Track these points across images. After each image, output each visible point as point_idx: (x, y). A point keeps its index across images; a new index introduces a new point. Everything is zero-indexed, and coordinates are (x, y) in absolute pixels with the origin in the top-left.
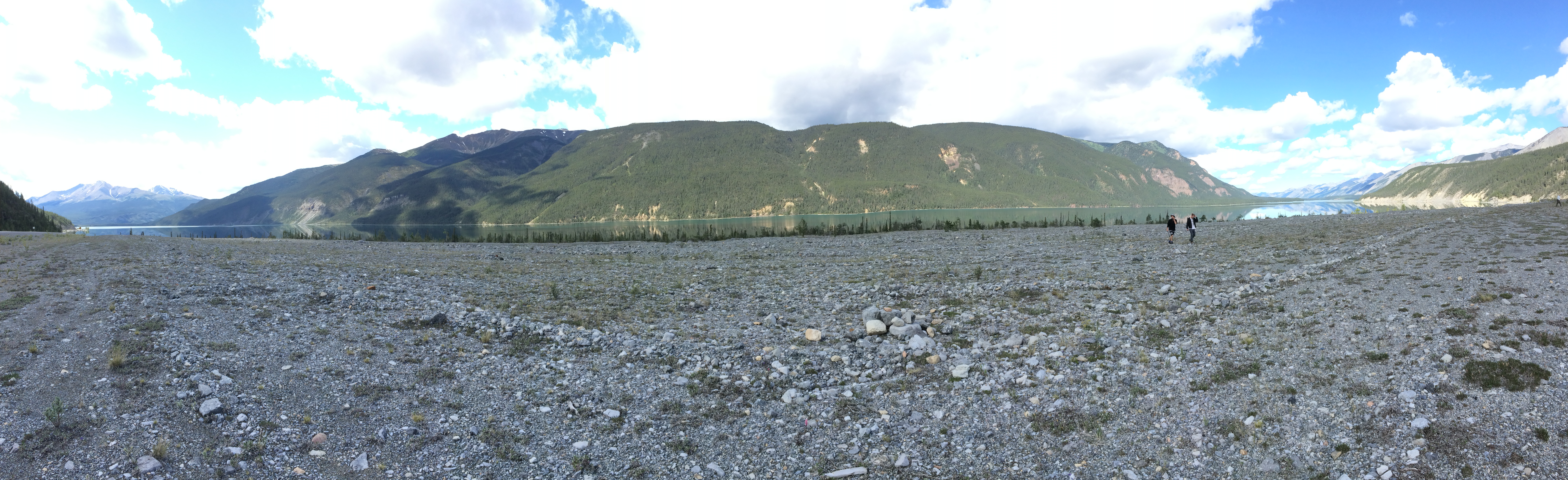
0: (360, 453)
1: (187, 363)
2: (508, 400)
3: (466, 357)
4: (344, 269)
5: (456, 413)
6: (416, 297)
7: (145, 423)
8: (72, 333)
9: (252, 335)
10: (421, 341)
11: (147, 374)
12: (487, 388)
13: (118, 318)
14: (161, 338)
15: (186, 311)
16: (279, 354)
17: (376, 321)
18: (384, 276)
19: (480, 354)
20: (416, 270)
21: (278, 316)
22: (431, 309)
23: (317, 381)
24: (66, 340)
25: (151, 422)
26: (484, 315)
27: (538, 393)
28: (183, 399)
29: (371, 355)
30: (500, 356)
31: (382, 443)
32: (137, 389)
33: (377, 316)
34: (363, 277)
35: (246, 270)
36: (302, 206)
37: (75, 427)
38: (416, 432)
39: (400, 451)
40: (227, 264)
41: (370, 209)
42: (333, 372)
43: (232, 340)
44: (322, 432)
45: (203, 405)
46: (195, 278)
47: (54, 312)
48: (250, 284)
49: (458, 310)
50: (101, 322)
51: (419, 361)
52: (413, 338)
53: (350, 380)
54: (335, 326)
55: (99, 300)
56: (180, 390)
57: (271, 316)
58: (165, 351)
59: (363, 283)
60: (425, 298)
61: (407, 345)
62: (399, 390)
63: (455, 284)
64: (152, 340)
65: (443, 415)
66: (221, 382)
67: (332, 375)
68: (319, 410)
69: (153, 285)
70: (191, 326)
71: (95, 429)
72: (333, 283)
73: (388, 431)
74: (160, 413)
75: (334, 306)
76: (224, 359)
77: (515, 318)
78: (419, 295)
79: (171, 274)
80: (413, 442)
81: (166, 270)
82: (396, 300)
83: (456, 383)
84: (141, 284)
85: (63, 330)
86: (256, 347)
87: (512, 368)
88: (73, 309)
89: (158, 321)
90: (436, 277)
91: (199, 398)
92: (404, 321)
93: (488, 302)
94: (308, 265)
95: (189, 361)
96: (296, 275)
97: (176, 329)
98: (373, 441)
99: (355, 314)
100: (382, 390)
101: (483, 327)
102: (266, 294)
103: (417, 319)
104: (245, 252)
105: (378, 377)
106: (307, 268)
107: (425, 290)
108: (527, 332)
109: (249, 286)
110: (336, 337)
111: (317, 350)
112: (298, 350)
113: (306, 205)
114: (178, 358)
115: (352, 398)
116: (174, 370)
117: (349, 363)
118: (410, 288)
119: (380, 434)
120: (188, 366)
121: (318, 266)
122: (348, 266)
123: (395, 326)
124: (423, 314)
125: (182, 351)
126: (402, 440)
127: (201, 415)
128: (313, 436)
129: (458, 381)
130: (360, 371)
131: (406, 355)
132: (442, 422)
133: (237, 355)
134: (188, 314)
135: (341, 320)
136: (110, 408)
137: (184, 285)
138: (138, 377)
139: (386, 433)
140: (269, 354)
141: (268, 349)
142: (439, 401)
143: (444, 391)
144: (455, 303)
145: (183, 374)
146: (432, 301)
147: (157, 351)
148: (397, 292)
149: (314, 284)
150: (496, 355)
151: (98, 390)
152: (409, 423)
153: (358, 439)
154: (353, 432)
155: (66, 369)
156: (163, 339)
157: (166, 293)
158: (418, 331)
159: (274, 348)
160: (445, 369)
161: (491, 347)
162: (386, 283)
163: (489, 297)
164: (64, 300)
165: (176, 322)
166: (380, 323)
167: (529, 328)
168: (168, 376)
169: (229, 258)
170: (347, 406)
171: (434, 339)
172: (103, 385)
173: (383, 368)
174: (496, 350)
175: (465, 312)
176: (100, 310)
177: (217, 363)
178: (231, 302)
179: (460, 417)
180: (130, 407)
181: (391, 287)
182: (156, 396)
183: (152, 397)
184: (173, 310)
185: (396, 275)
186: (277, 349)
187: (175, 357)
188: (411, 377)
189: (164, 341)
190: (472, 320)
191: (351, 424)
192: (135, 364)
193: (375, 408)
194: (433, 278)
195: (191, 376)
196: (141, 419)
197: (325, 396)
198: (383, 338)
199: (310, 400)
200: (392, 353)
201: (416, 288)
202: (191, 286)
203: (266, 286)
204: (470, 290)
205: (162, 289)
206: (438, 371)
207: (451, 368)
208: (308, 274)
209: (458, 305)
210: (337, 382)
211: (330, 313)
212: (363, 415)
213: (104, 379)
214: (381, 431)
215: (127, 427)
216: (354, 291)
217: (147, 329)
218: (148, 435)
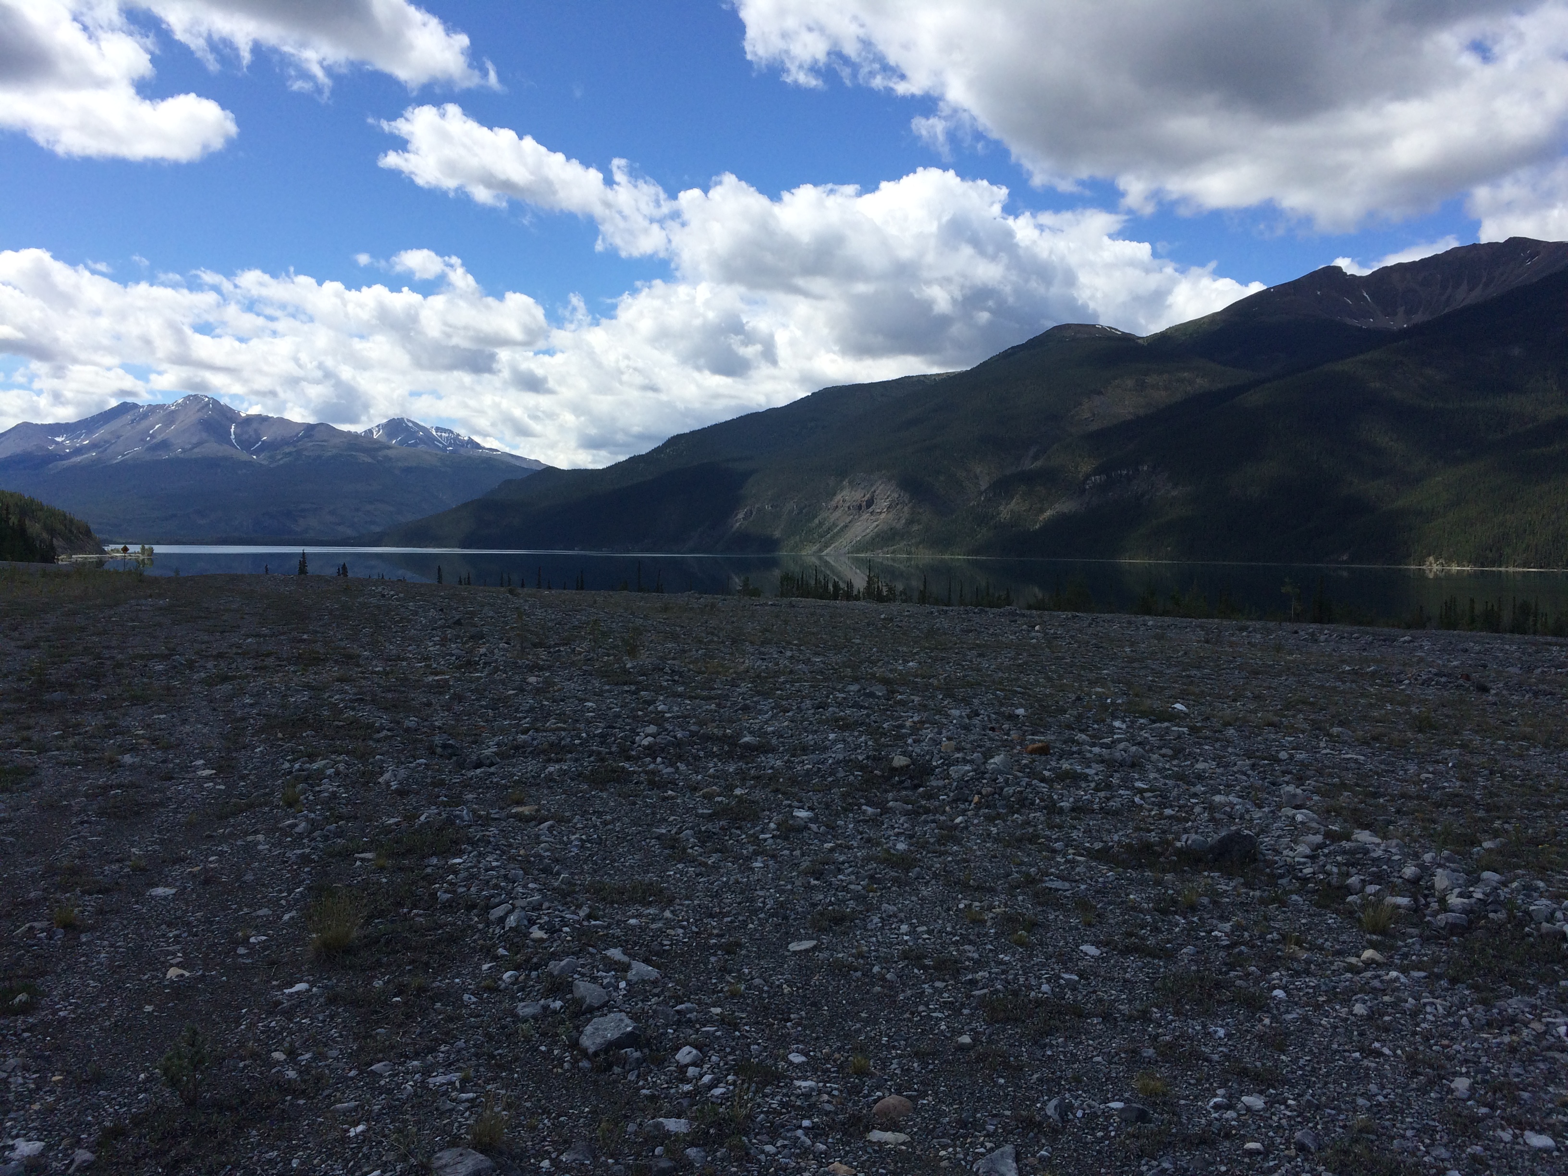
0: (998, 1147)
1: (537, 933)
2: (1423, 1091)
3: (1308, 962)
4: (961, 693)
5: (1261, 1092)
6: (1170, 782)
7: (438, 1079)
8: (177, 871)
9: (705, 865)
10: (1175, 902)
11: (427, 965)
12: (1361, 1050)
13: (314, 825)
14: (456, 873)
15: (519, 803)
16: (781, 911)
17: (1048, 839)
18: (1079, 717)
19: (1353, 960)
20: (1178, 706)
21: (776, 817)
22: (1212, 819)
23: (884, 979)
24: (160, 891)
25: (455, 1077)
26: (1379, 853)
27: (1525, 1095)
28: (535, 1018)
29: (1032, 926)
30: (1416, 974)
31: (1055, 1131)
32: (405, 1003)
33: (1051, 827)
34: (1013, 717)
35: (680, 689)
36: (839, 497)
37: (243, 1102)
38: (1142, 1117)
39: (1099, 1152)
40: (626, 672)
41: (1042, 511)
42: (927, 962)
43: (652, 877)
44: (899, 1092)
45: (589, 1029)
46: (532, 709)
47: (100, 814)
48: (694, 728)
49: (1296, 831)
50: (260, 837)
51: (1169, 956)
52: (1153, 892)
53: (973, 983)
54: (931, 848)
55: (243, 778)
56: (523, 1000)
57: (755, 818)
58: (472, 907)
59: (1014, 735)
60: (1200, 788)
61: (1133, 908)
62: (1106, 1017)
63: (1301, 756)
64: (430, 879)
65: (1221, 1092)
66: (631, 975)
67: (925, 968)
68: (889, 1047)
69: (407, 730)
70: (537, 840)
71: (301, 1102)
72: (928, 733)
73: (1070, 1106)
74: (476, 1055)
75: (929, 796)
76: (632, 921)
77: (1486, 875)
78: (1180, 777)
79: (459, 698)
80: (1137, 1137)
81: (441, 687)
82: (1109, 787)
83: (1267, 1021)
84: (370, 726)
85: (143, 863)
86: (717, 895)
87: (1449, 1014)
88: (161, 804)
89: (440, 829)
90: (1239, 729)
91: (576, 1015)
92: (1129, 845)
93: (1403, 822)
94: (856, 680)
95: (541, 928)
96: (823, 706)
97: (496, 847)
98: (1029, 1124)
99: (990, 819)
100: (1060, 1013)
101: (1371, 889)
102: (742, 757)
103: (1169, 843)
104: (675, 637)
105: (1049, 981)
106: (854, 688)
107: (1200, 766)
108: (1521, 924)
109: (693, 734)
110: (935, 876)
111: (885, 906)
112: (831, 903)
113: (848, 495)
114: (512, 921)
115: (980, 1026)
116: (501, 951)
117: (971, 942)
118: (1155, 757)
119: (1050, 1109)
120: (542, 940)
121: (886, 681)
122: (971, 685)
123: (1104, 855)
124: (1186, 831)
125: (520, 903)
126: (1105, 1129)
127: (584, 1053)
128: (876, 1102)
129: (1274, 1018)
130: (1001, 963)
131: (1130, 935)
132: (1217, 1107)
133: (667, 914)
134: (526, 810)
135: (950, 834)
136: (334, 1053)
137: (503, 730)
138: (402, 974)
139: (1064, 1110)
140: (755, 912)
141: (752, 900)
142: (1216, 1057)
143: (1229, 1035)
144: (1290, 812)
145: (528, 960)
146: (1218, 798)
147: (449, 907)
148: (1111, 765)
149: (875, 732)
150: (1404, 970)
151: (289, 1014)
152: (1127, 1095)
153: (995, 1116)
154: (979, 1099)
155: (178, 965)
156: (463, 875)
157: (450, 752)
158: (1169, 877)
159: (767, 898)
160: (1238, 982)
161: (1391, 947)
162: (1082, 737)
163: (1412, 804)
164: (126, 778)
165: (493, 830)
166: (1058, 845)
167: (1527, 913)
168: (485, 967)
169: (632, 652)
170: (966, 1039)
171: (1215, 903)
172: (301, 1000)
173: (1066, 959)
174: (1405, 956)
175: (1319, 838)
176: (250, 806)
177: (618, 932)
178: (643, 777)
179: (1270, 1103)
180: (393, 1047)
181: (1096, 750)
182: (459, 1018)
183: (450, 1019)
184: (479, 801)
185: (1115, 717)
186: (776, 900)
187: (502, 920)
188: (1141, 991)
189: (465, 879)
190: (1338, 865)
191: (975, 1083)
192: (388, 942)
193: (1039, 1054)
194: (1231, 731)
195: (552, 964)
196: (427, 1072)
197: (907, 1015)
198: (1067, 885)
199: (867, 1022)
200: (1090, 925)
201: (1173, 757)
202: (525, 732)
203: (740, 735)
204: (1350, 778)
205: (438, 740)
206: (1218, 985)
207: (1257, 983)
208: (856, 705)
209: (1299, 818)
210: (939, 984)
211: (919, 814)
212: (1007, 1065)
213: (301, 987)
214: (1054, 1102)
215: (389, 1092)
216: (988, 755)
217: (410, 851)
218: (449, 1105)
